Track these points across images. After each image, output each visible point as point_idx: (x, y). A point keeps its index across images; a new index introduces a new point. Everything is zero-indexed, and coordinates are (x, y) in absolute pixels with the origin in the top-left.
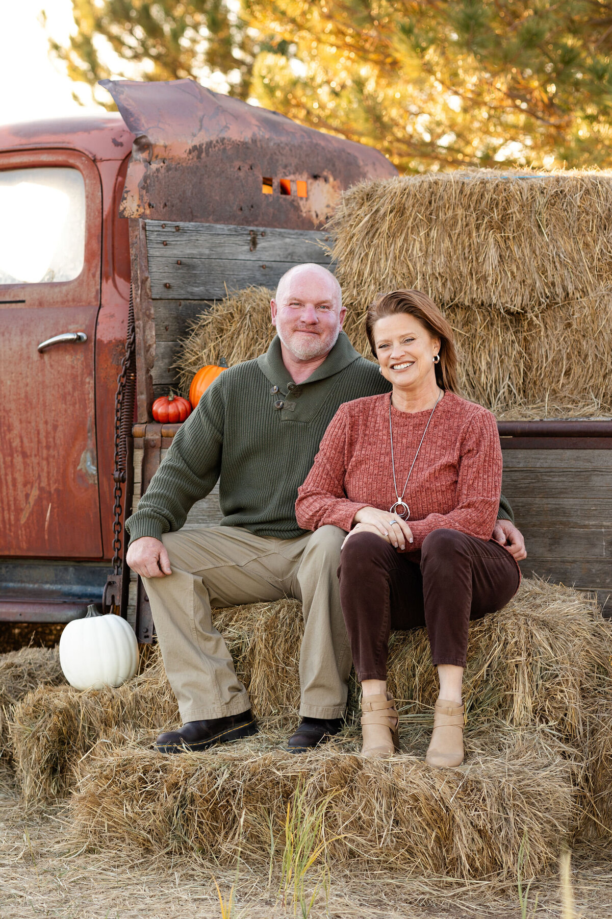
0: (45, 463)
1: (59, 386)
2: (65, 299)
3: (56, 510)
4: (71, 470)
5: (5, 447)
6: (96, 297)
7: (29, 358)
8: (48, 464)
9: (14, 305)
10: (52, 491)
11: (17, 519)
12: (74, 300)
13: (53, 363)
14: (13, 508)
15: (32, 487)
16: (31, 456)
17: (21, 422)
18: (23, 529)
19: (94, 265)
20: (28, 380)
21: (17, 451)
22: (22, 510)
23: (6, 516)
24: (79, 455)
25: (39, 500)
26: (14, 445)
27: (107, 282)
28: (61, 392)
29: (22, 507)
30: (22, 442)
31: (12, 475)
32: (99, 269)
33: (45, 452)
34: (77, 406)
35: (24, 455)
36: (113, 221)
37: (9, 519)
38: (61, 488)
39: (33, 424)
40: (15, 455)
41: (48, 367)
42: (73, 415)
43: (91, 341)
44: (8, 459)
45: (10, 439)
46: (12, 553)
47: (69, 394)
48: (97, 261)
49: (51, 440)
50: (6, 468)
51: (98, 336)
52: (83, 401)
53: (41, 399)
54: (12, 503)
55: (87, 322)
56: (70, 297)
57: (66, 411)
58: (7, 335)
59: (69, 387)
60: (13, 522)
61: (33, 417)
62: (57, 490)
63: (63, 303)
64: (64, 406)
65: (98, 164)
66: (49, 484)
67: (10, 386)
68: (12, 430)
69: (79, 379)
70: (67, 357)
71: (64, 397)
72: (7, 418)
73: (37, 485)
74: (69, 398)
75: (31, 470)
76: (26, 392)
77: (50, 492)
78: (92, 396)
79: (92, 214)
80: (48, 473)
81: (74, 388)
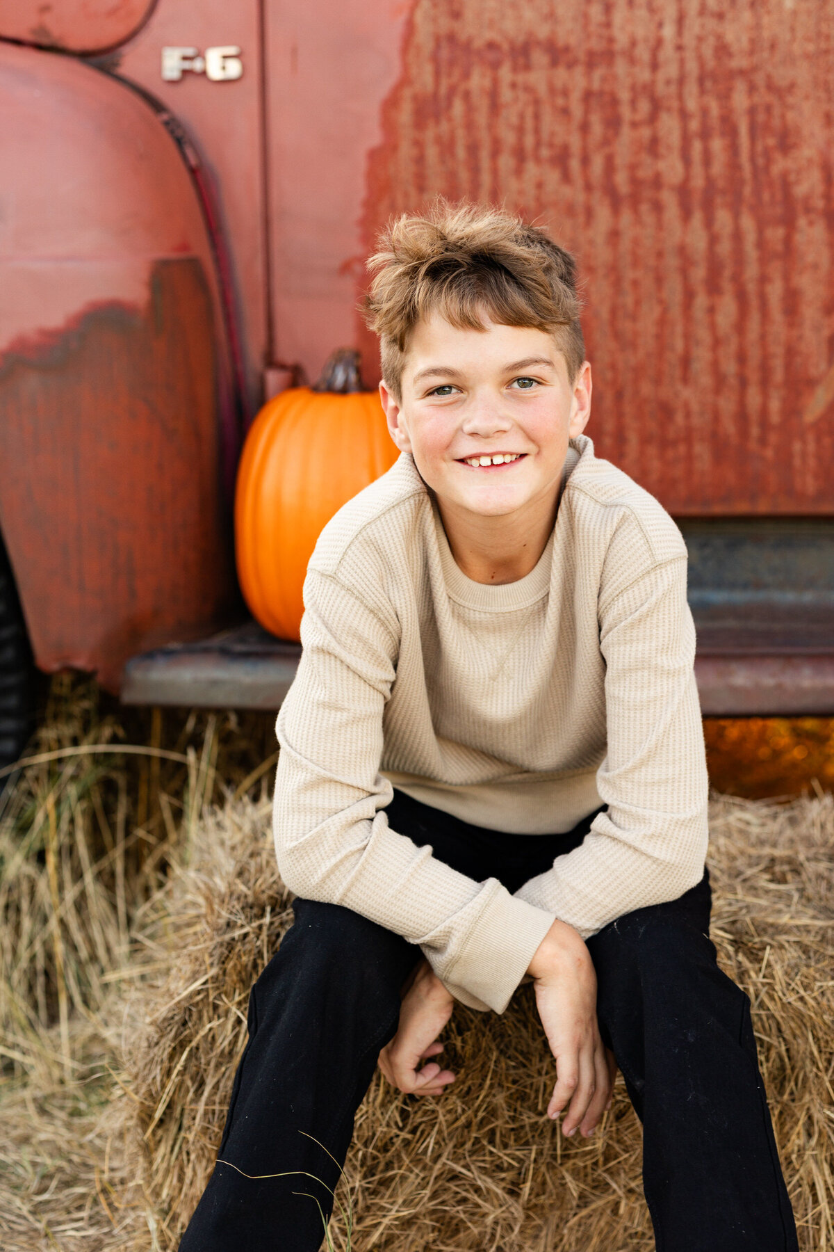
5: (766, 196)
11: (792, 410)
14: (778, 375)
17: (829, 121)
18: (811, 438)
21: (808, 210)
22: (811, 383)
23: (754, 398)
26: (800, 190)
29: (814, 372)
31: (787, 278)
37: (764, 411)
40: (802, 222)
44: (776, 234)
45: (784, 176)
46: (763, 507)
50: (763, 261)
54: (778, 365)
60: (775, 418)
67: (795, 13)
68: (795, 146)
72: (777, 111)
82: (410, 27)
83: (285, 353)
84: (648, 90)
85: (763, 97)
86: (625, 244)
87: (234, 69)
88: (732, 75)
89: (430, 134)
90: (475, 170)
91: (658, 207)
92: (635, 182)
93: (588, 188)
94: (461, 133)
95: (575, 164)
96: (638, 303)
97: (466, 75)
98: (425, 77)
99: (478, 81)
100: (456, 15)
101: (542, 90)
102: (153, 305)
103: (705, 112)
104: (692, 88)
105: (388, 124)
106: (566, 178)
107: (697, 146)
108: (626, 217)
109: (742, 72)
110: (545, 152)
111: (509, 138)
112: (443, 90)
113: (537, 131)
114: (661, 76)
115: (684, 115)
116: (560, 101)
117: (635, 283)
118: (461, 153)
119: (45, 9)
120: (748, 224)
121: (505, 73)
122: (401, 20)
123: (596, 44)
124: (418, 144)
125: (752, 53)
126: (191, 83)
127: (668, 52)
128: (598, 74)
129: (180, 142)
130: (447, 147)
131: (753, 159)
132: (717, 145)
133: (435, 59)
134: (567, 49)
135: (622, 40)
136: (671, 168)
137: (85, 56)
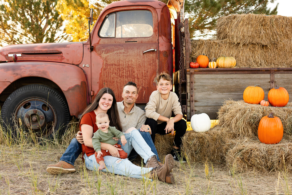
0: (144, 80)
1: (148, 62)
2: (149, 41)
3: (146, 92)
4: (152, 82)
6: (157, 41)
7: (140, 55)
8: (145, 80)
9: (134, 43)
10: (146, 87)
12: (151, 41)
13: (147, 56)
15: (140, 86)
16: (140, 79)
17: (137, 70)
19: (156, 33)
20: (140, 60)
24: (154, 78)
25: (142, 90)
26: (135, 76)
27: (160, 37)
28: (149, 63)
30: (137, 75)
32: (158, 34)
33: (144, 78)
34: (154, 66)
35: (138, 79)
36: (161, 23)
38: (148, 86)
39: (141, 71)
40: (135, 79)
41: (146, 57)
42: (152, 69)
43: (158, 51)
44: (133, 80)
45: (134, 75)
47: (152, 63)
48: (157, 32)
49: (146, 75)
51: (159, 50)
52: (155, 66)
53: (143, 65)
55: (156, 46)
56: (150, 41)
57: (150, 68)
58: (133, 49)
59: (152, 62)
61: (141, 69)
62: (147, 87)
63: (148, 42)
64: (150, 66)
65: (156, 9)
66: (145, 86)
67: (134, 62)
68: (135, 72)
69: (154, 60)
70: (151, 55)
71: (150, 64)
72: (133, 70)
73: (141, 86)
74: (151, 64)
75: (140, 82)
76: (139, 63)
77: (145, 88)
78: (158, 64)
79: (155, 21)
80: (145, 83)
81: (153, 62)
82: (103, 63)
83: (93, 90)
84: (123, 68)
85: (132, 68)
86: (121, 81)
87: (89, 66)
88: (129, 67)
89: (105, 71)
90: (109, 74)
91: (124, 77)
92: (122, 75)
93: (118, 76)
94: (107, 71)
95: (117, 74)
96: (122, 85)
97: (108, 67)
98: (104, 67)
99: (109, 67)
100: (107, 62)
101: (114, 68)
102: (81, 85)
103: (127, 70)
104: (126, 68)
105: (101, 71)
106: (116, 75)
107: (127, 72)
108: (121, 78)
109: (130, 66)
110: (114, 73)
111: (111, 72)
112: (106, 68)
113: (114, 71)
114: (124, 67)
115: (126, 70)
116: (115, 69)
117: (122, 84)
118: (107, 73)
119: (73, 61)
120: (131, 79)
121: (111, 66)
122: (103, 62)
123: (118, 64)
124: (104, 72)
125: (131, 65)
126: (85, 67)
127: (124, 65)
128: (118, 67)
129: (84, 72)
130: (106, 73)
131: (131, 73)
132: (128, 72)
133: (105, 65)
134: (116, 64)
135: (120, 64)
136: (125, 74)
137: (76, 65)
